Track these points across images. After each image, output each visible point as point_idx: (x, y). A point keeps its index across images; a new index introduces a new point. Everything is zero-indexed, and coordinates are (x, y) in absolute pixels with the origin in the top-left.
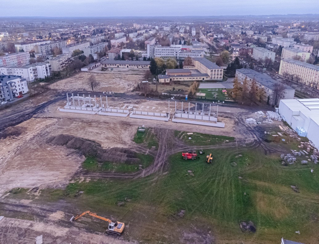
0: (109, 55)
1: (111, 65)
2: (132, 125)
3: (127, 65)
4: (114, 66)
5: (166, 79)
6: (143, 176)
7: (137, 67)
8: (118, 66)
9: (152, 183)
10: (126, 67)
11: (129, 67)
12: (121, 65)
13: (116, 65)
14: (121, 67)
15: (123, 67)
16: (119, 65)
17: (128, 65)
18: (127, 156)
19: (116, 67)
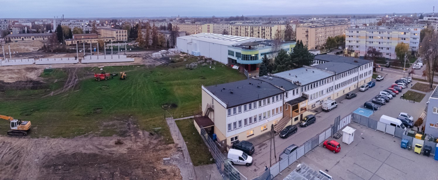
0: (13, 31)
1: (15, 38)
2: (38, 69)
3: (32, 37)
4: (19, 39)
5: (73, 41)
6: (52, 95)
7: (43, 39)
8: (23, 39)
9: (63, 98)
10: (32, 39)
11: (34, 39)
12: (25, 38)
13: (20, 38)
14: (27, 39)
15: (28, 40)
16: (23, 37)
17: (34, 37)
18: (33, 84)
19: (20, 40)
